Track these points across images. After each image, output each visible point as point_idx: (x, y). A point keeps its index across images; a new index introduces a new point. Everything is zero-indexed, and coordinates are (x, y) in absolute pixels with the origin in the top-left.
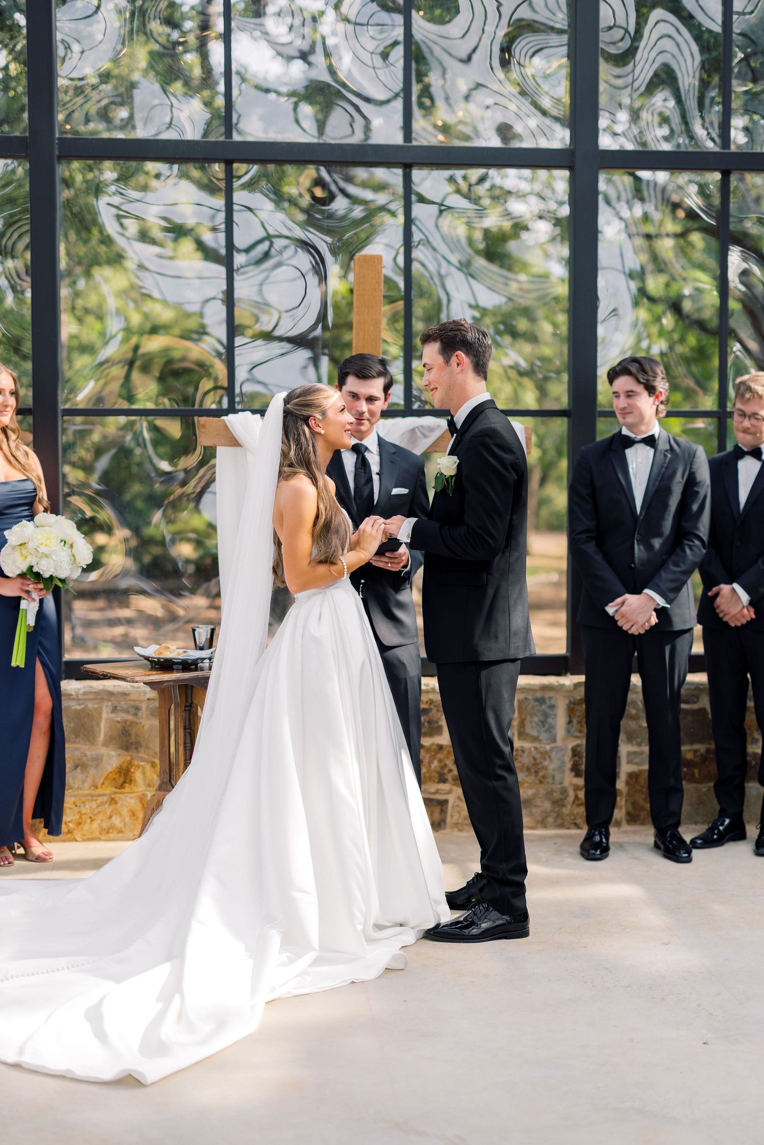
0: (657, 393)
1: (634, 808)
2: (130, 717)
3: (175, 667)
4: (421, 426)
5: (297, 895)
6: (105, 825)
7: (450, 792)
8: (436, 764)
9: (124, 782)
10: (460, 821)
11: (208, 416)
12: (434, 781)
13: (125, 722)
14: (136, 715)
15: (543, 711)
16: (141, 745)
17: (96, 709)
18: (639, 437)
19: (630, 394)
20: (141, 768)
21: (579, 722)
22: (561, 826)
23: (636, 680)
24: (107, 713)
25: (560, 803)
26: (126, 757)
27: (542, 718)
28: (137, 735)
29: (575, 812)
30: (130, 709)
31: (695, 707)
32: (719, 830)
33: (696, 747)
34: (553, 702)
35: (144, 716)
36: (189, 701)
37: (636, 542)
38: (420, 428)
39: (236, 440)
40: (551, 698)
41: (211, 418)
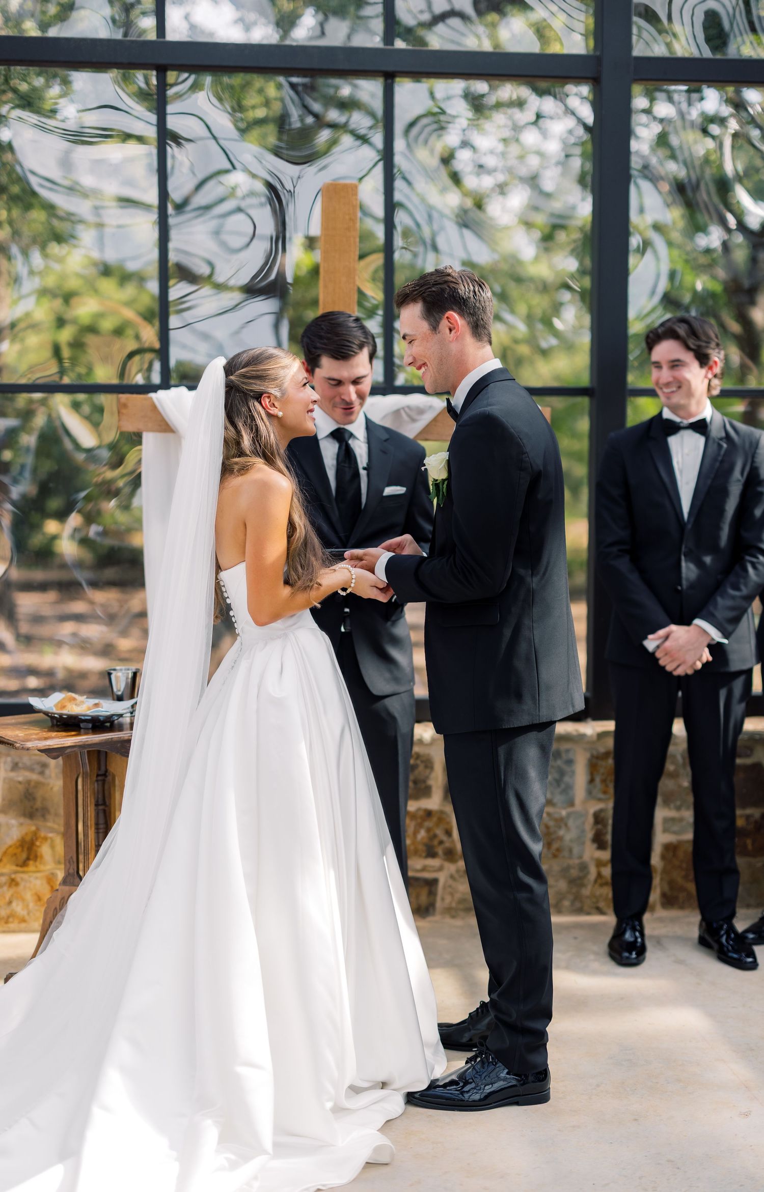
0: (711, 363)
1: (671, 888)
2: (34, 777)
3: (82, 725)
4: (408, 407)
5: (241, 1070)
7: (441, 869)
8: (422, 834)
9: (28, 859)
10: (454, 905)
11: (132, 393)
12: (420, 856)
13: (29, 782)
14: (42, 773)
15: (559, 767)
16: (49, 812)
18: (686, 422)
19: (676, 363)
20: (49, 841)
21: (604, 781)
22: (580, 911)
23: (679, 728)
24: (6, 770)
25: (578, 882)
26: (29, 827)
27: (556, 776)
28: (44, 799)
29: (598, 893)
30: (35, 766)
33: (748, 811)
34: (571, 756)
35: (53, 775)
36: (103, 768)
37: (683, 558)
38: (407, 409)
39: (168, 425)
40: (568, 751)
41: (135, 396)
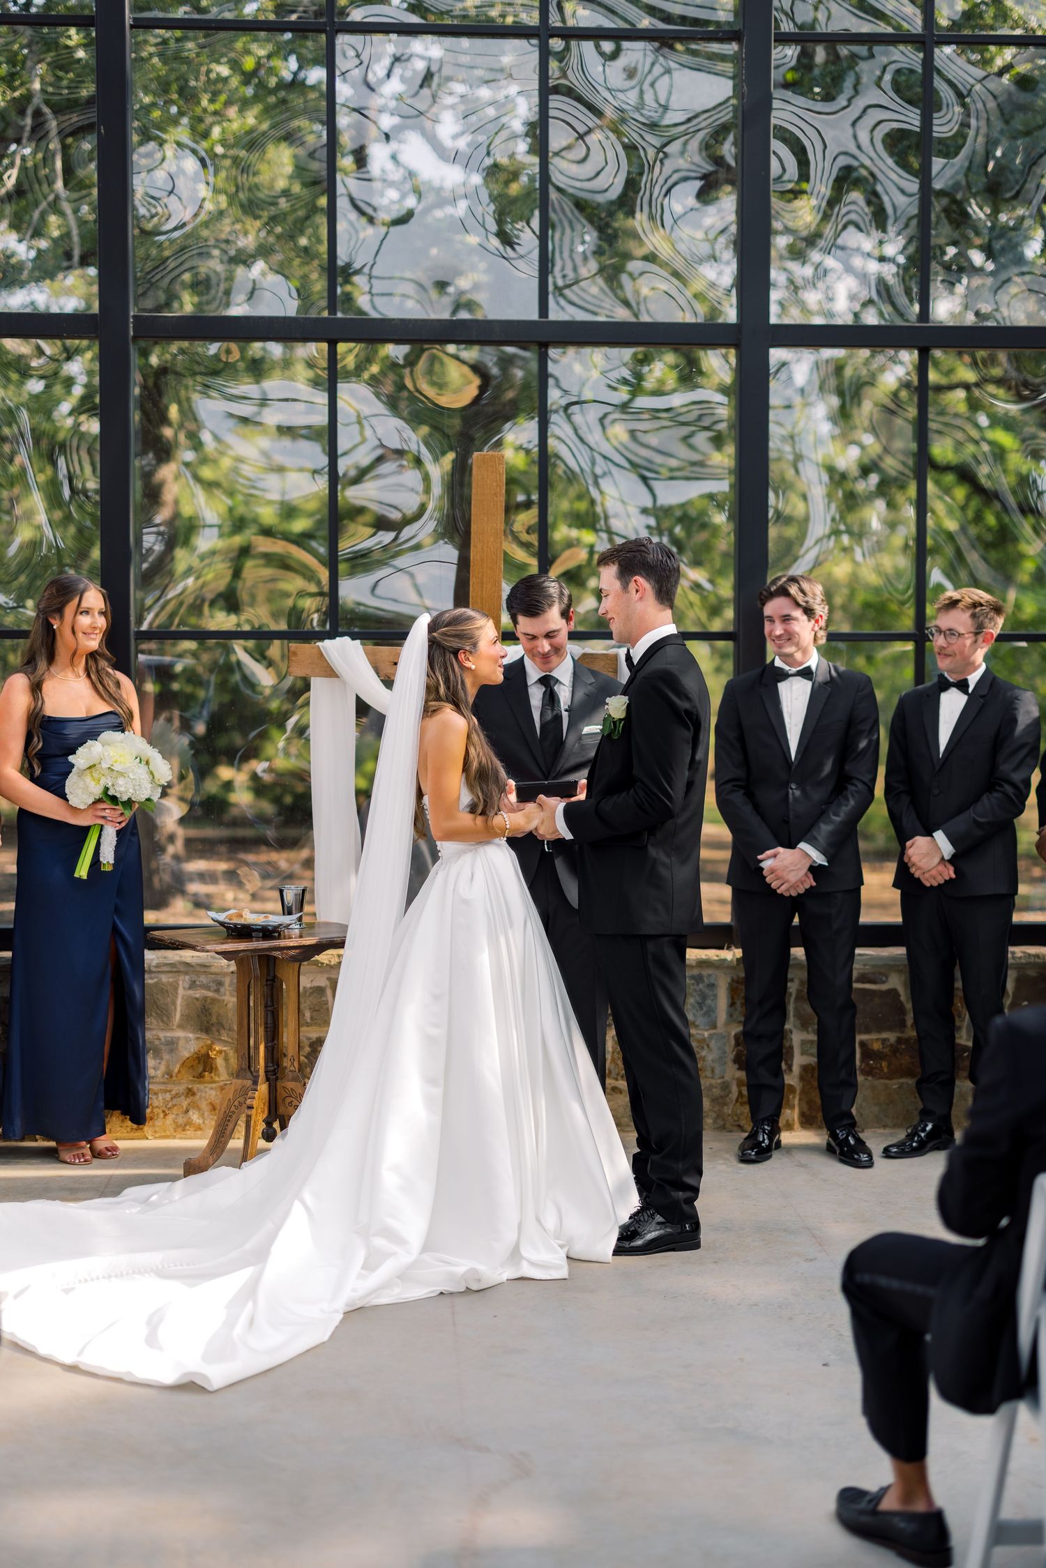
1: (810, 1108)
2: (210, 994)
3: (253, 934)
6: (181, 1121)
9: (204, 1070)
13: (205, 998)
14: (217, 991)
15: (700, 990)
16: (223, 1027)
17: (171, 984)
18: (794, 670)
19: (786, 619)
20: (223, 1054)
24: (184, 988)
25: (720, 1101)
26: (205, 1040)
27: (698, 999)
28: (219, 1015)
29: (738, 1111)
30: (211, 984)
31: (884, 987)
32: (919, 1136)
33: (884, 1035)
34: (712, 980)
35: (228, 992)
36: (272, 974)
37: (790, 791)
39: (332, 670)
40: (709, 976)
41: (303, 645)
